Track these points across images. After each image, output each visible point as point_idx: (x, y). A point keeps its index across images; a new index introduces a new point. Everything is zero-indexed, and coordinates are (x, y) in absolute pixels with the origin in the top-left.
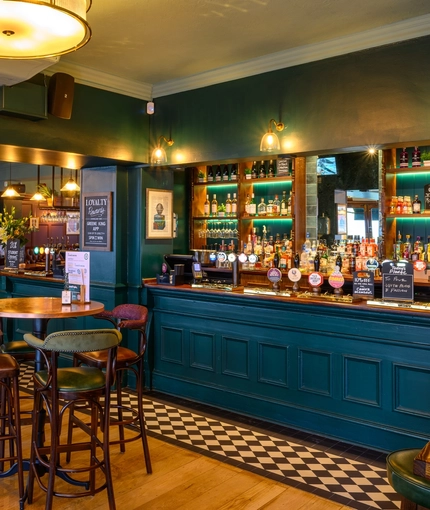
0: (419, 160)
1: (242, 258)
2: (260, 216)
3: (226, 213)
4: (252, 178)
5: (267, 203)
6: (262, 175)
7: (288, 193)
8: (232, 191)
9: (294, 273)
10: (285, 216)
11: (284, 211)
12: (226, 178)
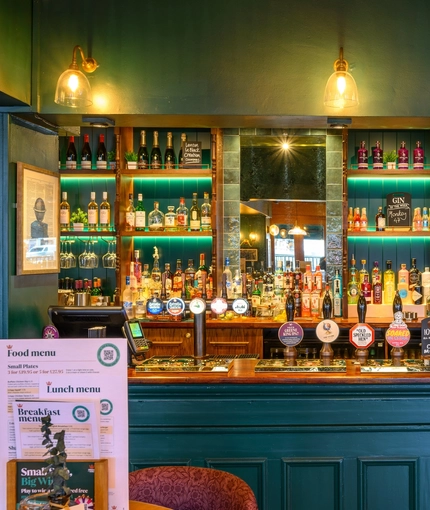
0: (381, 161)
1: (219, 306)
2: (152, 232)
3: (87, 225)
4: (139, 167)
5: (165, 211)
6: (156, 164)
7: (200, 196)
8: (99, 188)
9: (327, 329)
10: (195, 232)
11: (195, 224)
12: (87, 164)
